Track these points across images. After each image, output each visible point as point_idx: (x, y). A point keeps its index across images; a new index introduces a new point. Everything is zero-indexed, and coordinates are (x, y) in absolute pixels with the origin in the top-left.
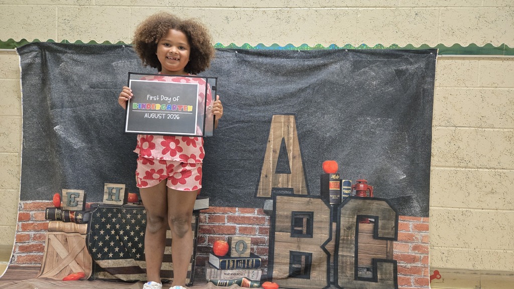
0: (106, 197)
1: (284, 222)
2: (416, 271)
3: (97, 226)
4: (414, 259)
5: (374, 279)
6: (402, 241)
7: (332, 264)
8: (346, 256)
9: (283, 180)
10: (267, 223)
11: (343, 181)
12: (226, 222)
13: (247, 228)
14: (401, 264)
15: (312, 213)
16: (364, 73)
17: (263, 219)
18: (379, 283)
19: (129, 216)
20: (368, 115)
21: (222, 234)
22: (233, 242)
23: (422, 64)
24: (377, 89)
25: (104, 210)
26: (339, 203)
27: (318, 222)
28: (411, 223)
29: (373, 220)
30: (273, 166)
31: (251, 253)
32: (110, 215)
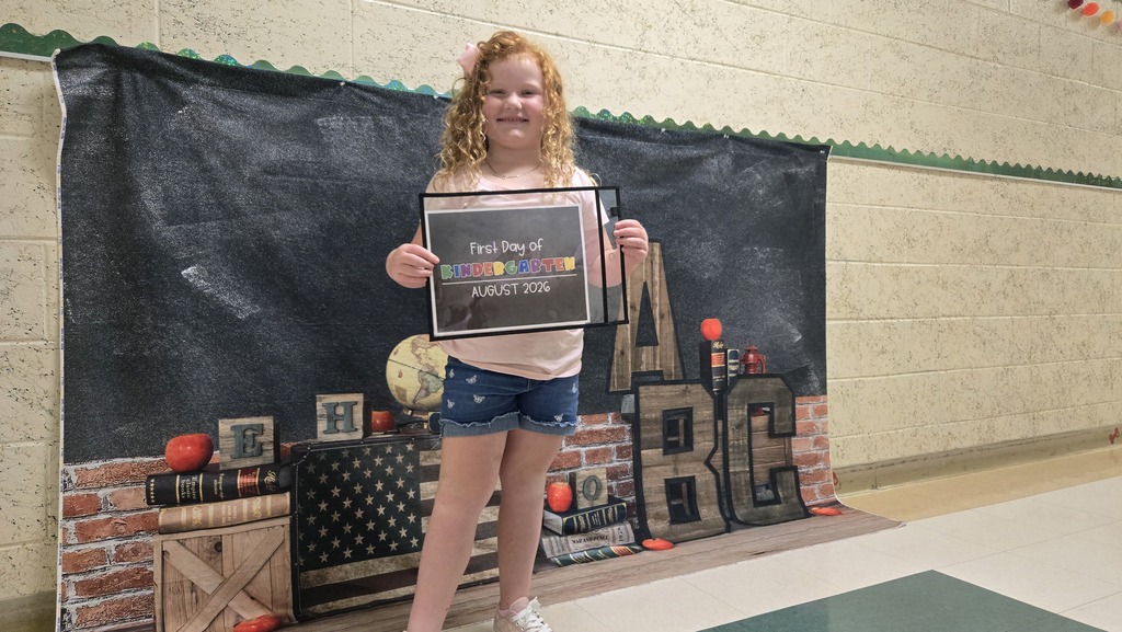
0: (322, 425)
1: (653, 433)
2: (819, 475)
3: (311, 494)
4: (814, 460)
5: (776, 500)
6: (802, 435)
7: (723, 490)
8: (738, 473)
9: (647, 358)
10: (627, 437)
11: (729, 351)
12: (564, 445)
13: (597, 451)
14: (803, 469)
15: (691, 409)
16: (749, 175)
17: (622, 430)
18: (784, 504)
19: (378, 461)
20: (755, 243)
21: (559, 470)
22: (578, 481)
23: (811, 167)
24: (764, 202)
25: (323, 457)
26: (726, 387)
27: (699, 423)
28: (810, 406)
29: (768, 409)
30: (632, 334)
31: (609, 496)
32: (335, 466)
